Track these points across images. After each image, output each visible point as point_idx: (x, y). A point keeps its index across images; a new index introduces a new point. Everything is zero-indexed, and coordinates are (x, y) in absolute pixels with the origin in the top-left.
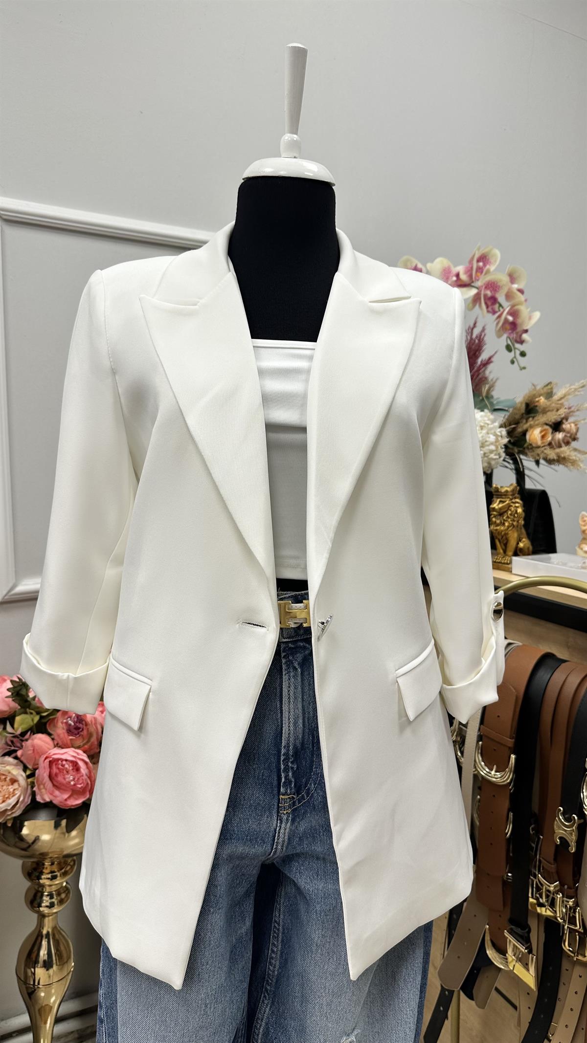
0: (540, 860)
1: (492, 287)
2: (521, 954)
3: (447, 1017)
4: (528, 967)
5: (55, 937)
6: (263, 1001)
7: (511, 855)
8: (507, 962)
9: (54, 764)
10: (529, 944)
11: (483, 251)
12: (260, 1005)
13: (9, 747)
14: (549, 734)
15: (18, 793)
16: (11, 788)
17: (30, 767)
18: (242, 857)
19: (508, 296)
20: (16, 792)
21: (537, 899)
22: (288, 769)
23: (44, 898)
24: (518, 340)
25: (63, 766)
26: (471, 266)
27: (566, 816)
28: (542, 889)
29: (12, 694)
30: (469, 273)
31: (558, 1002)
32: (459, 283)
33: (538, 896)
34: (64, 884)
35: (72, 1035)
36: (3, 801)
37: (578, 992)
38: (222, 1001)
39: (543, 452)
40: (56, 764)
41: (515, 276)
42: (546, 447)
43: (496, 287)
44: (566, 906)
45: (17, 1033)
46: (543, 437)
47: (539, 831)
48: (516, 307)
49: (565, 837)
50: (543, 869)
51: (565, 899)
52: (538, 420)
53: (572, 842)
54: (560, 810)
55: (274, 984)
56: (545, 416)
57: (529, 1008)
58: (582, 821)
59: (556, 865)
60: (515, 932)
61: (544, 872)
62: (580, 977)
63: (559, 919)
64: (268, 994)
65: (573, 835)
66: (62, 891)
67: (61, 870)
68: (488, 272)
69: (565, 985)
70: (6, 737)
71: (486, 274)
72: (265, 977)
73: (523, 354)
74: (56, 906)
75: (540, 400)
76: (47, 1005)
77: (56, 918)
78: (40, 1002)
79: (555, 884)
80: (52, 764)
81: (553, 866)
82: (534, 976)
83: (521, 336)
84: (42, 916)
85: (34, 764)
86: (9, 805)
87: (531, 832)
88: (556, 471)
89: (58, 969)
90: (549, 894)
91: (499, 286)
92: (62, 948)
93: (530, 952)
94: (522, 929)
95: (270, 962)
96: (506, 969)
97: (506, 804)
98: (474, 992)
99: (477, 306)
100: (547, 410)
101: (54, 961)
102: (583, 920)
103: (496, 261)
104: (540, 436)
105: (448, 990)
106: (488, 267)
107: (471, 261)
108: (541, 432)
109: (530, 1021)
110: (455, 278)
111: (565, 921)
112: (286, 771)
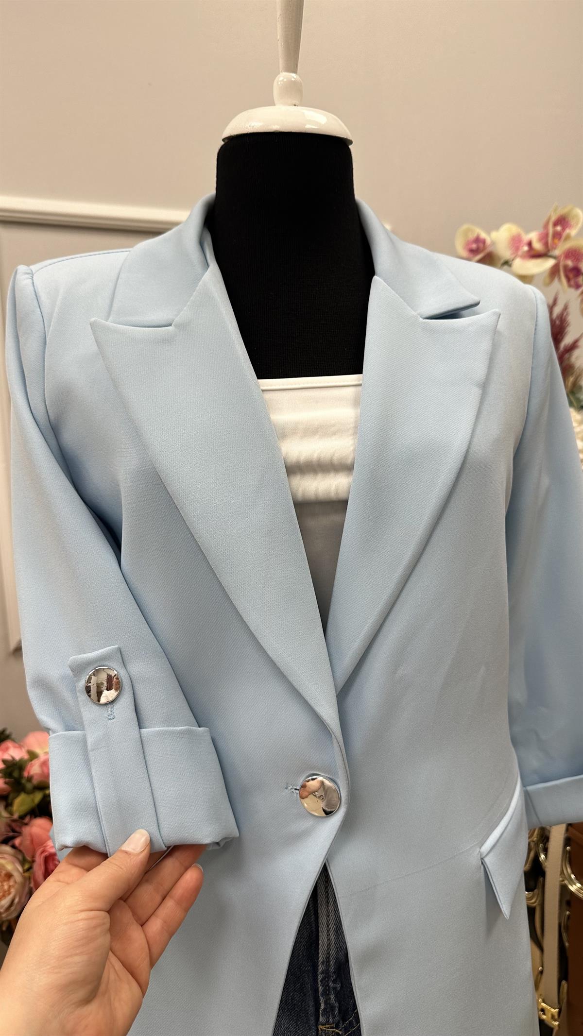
1: (574, 255)
11: (562, 211)
22: (329, 990)
26: (546, 231)
30: (544, 240)
32: (532, 253)
43: (578, 255)
68: (568, 237)
71: (565, 240)
91: (582, 254)
99: (556, 281)
103: (578, 223)
106: (567, 231)
107: (546, 225)
110: (526, 248)
112: (326, 993)
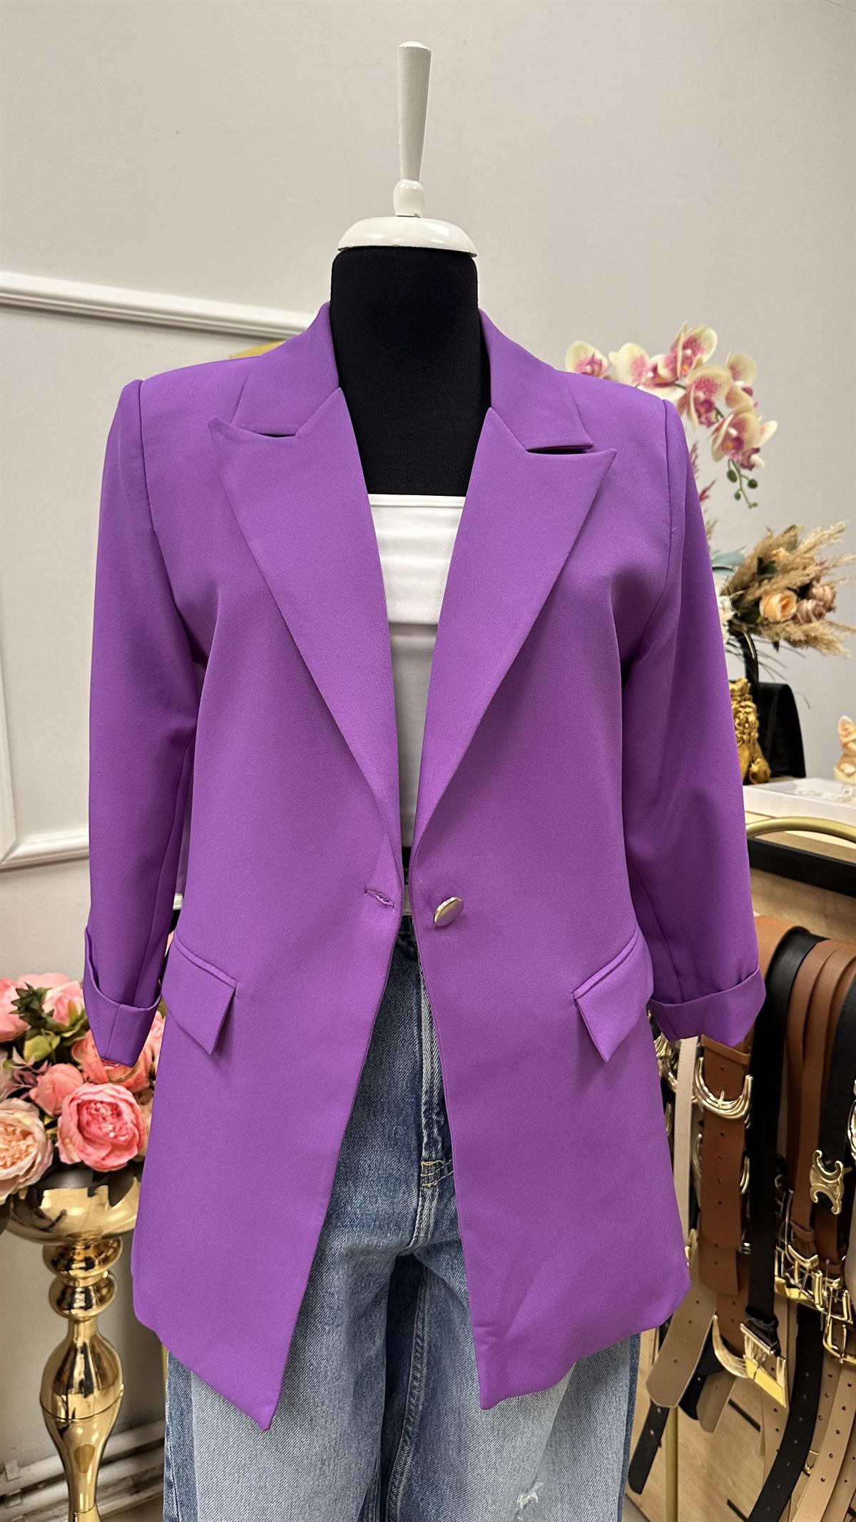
0: (790, 1226)
1: (705, 386)
2: (765, 1356)
3: (659, 1444)
4: (775, 1375)
5: (95, 1350)
6: (403, 1447)
7: (748, 1216)
8: (745, 1367)
9: (84, 1108)
10: (776, 1342)
11: (693, 332)
12: (398, 1454)
13: (17, 1085)
14: (801, 1045)
15: (33, 1151)
16: (23, 1145)
17: (50, 1113)
18: (367, 1251)
19: (730, 400)
20: (31, 1150)
21: (786, 1278)
22: (432, 1123)
23: (78, 1296)
24: (746, 463)
25: (97, 1110)
26: (674, 355)
27: (827, 1163)
28: (794, 1265)
29: (19, 1008)
30: (671, 366)
31: (818, 1421)
32: (658, 381)
33: (788, 1274)
34: (106, 1275)
35: (125, 1481)
36: (13, 1164)
37: (847, 1408)
38: (345, 1455)
39: (784, 630)
40: (87, 1109)
41: (739, 369)
42: (789, 623)
43: (712, 386)
44: (828, 1289)
45: (45, 1484)
46: (784, 607)
47: (788, 1183)
48: (742, 416)
49: (825, 1192)
50: (794, 1237)
51: (827, 1279)
52: (776, 583)
53: (836, 1199)
54: (819, 1155)
55: (417, 1423)
56: (787, 577)
57: (777, 1430)
58: (850, 1169)
59: (813, 1231)
60: (755, 1326)
61: (795, 1242)
62: (850, 1385)
63: (818, 1307)
64: (410, 1438)
65: (838, 1190)
66: (102, 1285)
67: (100, 1255)
68: (699, 364)
69: (827, 1396)
70: (13, 1071)
71: (695, 368)
72: (404, 1414)
73: (753, 484)
74: (94, 1307)
75: (780, 552)
76: (86, 1445)
77: (96, 1322)
78: (77, 1442)
79: (812, 1258)
80: (82, 1107)
81: (808, 1233)
82: (783, 1386)
83: (749, 457)
84: (75, 1321)
85: (55, 1109)
86: (22, 1168)
87: (777, 1185)
88: (804, 657)
89: (101, 1394)
90: (804, 1271)
91: (716, 385)
92: (105, 1364)
93: (778, 1353)
94: (766, 1322)
95: (411, 1393)
96: (743, 1376)
97: (740, 1146)
98: (698, 1407)
100: (790, 567)
101: (95, 1384)
102: (852, 1306)
103: (710, 347)
104: (780, 606)
105: (661, 1408)
106: (699, 356)
107: (674, 348)
108: (781, 600)
109: (778, 1448)
110: (651, 375)
111: (826, 1310)
112: (429, 1126)
